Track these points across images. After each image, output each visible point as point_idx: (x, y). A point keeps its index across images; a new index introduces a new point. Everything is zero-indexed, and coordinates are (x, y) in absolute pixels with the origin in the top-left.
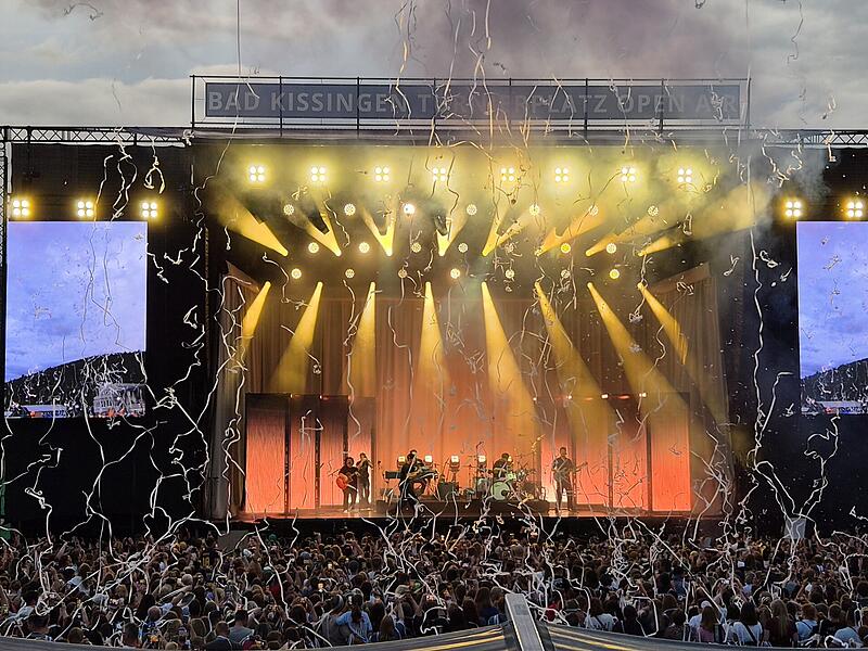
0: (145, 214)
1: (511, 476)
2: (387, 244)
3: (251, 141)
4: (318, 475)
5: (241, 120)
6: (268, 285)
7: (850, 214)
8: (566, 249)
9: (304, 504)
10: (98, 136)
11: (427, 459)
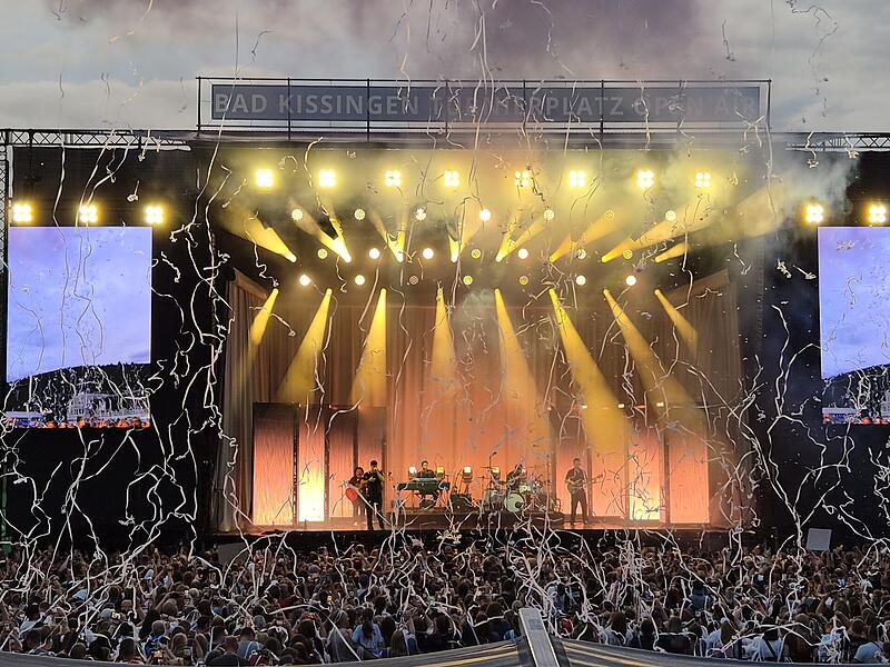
0: (149, 219)
2: (398, 250)
4: (327, 486)
6: (275, 293)
7: (872, 219)
8: (582, 255)
10: (101, 139)
11: (440, 470)
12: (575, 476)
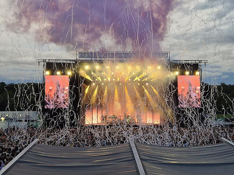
0: (68, 74)
1: (130, 118)
2: (109, 79)
3: (85, 62)
4: (97, 118)
5: (85, 58)
6: (89, 86)
7: (186, 74)
8: (139, 80)
9: (95, 122)
10: (60, 61)
11: (116, 115)
12: (138, 116)
